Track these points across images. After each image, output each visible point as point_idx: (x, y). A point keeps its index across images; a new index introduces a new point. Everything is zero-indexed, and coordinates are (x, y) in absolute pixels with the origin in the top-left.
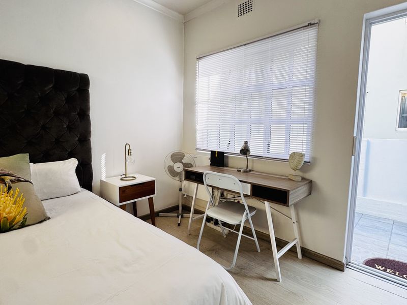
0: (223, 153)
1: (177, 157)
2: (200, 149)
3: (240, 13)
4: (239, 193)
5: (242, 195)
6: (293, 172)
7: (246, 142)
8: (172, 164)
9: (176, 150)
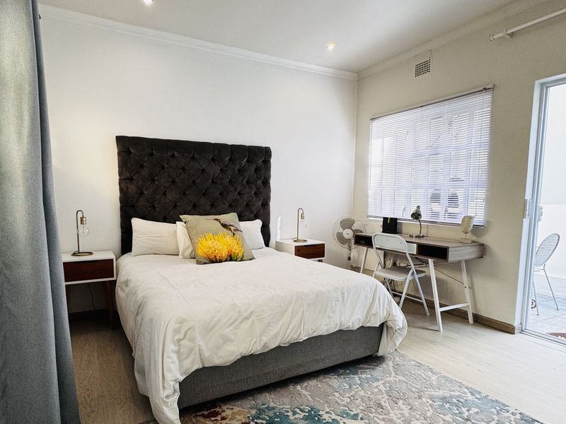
0: (396, 219)
1: (347, 224)
2: (371, 216)
3: (417, 74)
4: (405, 253)
5: (407, 255)
6: (463, 236)
7: (418, 207)
8: (341, 230)
9: (345, 216)
